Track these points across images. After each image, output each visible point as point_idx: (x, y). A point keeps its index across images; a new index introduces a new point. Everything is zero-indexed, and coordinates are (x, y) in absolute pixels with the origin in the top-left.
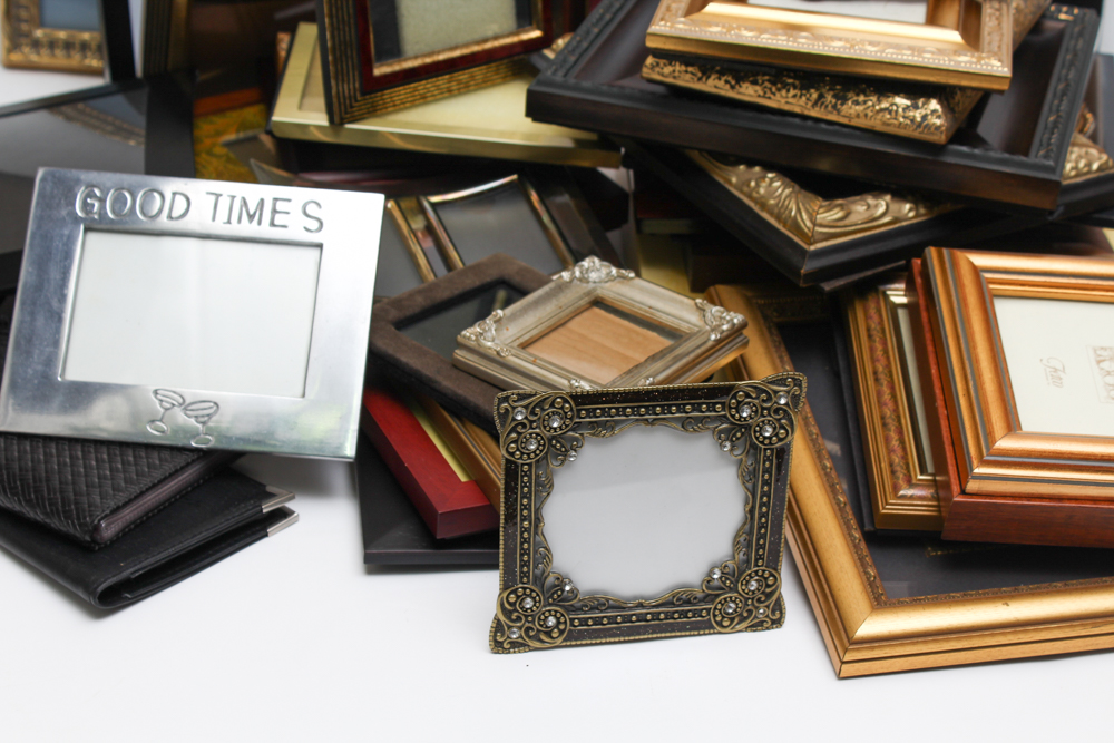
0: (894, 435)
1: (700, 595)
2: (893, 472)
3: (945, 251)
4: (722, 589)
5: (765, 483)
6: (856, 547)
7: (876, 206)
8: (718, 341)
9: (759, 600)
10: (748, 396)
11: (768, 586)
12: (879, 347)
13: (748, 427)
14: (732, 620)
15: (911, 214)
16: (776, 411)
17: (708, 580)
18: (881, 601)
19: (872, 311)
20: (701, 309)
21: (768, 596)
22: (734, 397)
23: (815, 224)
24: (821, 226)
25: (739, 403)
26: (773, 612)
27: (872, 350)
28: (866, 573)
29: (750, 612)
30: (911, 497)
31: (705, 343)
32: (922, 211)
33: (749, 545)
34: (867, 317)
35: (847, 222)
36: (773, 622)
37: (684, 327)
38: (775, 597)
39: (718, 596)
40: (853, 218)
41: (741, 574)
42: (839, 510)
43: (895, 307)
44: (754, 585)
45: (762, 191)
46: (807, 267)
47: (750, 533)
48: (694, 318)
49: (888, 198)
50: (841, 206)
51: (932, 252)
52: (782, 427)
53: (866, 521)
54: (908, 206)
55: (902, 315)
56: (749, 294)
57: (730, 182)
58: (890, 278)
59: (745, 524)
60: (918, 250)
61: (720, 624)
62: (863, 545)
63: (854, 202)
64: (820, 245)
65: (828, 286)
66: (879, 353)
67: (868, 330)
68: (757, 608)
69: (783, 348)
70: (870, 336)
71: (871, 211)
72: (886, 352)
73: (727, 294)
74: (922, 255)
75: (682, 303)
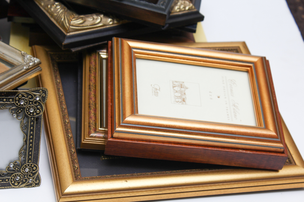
0: (92, 112)
1: (5, 173)
2: (89, 126)
3: (119, 39)
4: (14, 171)
5: (31, 130)
6: (72, 155)
7: (97, 19)
8: (27, 70)
9: (30, 176)
10: (23, 96)
11: (34, 170)
12: (93, 75)
13: (24, 108)
14: (19, 183)
15: (111, 23)
16: (36, 103)
17: (8, 168)
18: (77, 178)
19: (93, 60)
20: (23, 56)
21: (34, 174)
22: (18, 96)
23: (70, 25)
24: (73, 26)
25: (19, 99)
26: (36, 180)
27: (90, 76)
28: (74, 166)
29: (26, 180)
30: (95, 137)
31: (21, 70)
32: (115, 22)
33: (25, 155)
34: (90, 63)
35: (84, 25)
36: (36, 184)
37: (15, 62)
38: (36, 175)
39: (12, 173)
40: (86, 23)
41: (22, 165)
42: (68, 140)
43: (102, 59)
44: (27, 170)
45: (52, 9)
46: (66, 42)
47: (26, 150)
48: (20, 59)
49: (102, 16)
50: (82, 18)
51: (114, 39)
52: (38, 109)
53: (78, 145)
54: (110, 20)
55: (104, 62)
56: (47, 50)
57: (41, 5)
58: (101, 47)
59: (23, 146)
60: (110, 38)
61: (13, 184)
62: (75, 155)
63: (88, 17)
64: (71, 34)
65: (73, 50)
66: (92, 78)
67: (90, 68)
68: (29, 179)
69: (58, 73)
70: (90, 71)
71: (95, 21)
72: (95, 77)
73: (38, 49)
74: (111, 40)
75: (16, 52)
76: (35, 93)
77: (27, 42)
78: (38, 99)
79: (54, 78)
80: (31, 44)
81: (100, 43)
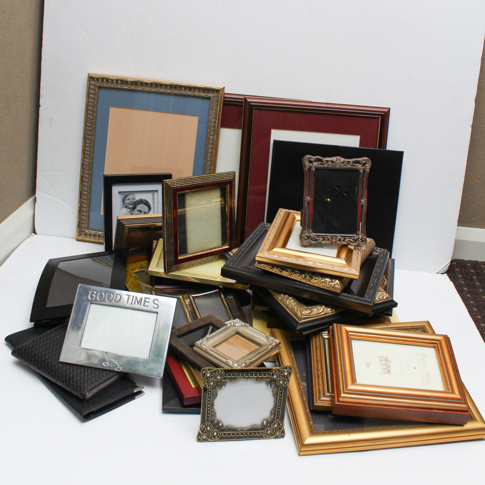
0: (321, 380)
1: (260, 428)
2: (319, 392)
3: (338, 325)
4: (266, 426)
5: (280, 396)
6: (307, 414)
7: (320, 309)
8: (271, 349)
9: (277, 430)
10: (275, 372)
11: (280, 426)
12: (319, 352)
13: (276, 381)
14: (269, 435)
15: (330, 312)
16: (284, 376)
17: (262, 424)
18: (313, 433)
19: (318, 340)
20: (267, 338)
21: (280, 429)
22: (272, 372)
23: (301, 315)
24: (303, 315)
25: (273, 374)
26: (282, 434)
27: (317, 353)
28: (310, 423)
29: (275, 433)
30: (324, 400)
31: (267, 349)
32: (334, 311)
33: (275, 414)
34: (316, 342)
35: (311, 314)
36: (281, 436)
37: (262, 343)
38: (282, 429)
39: (265, 428)
40: (313, 313)
41: (272, 422)
42: (303, 402)
43: (324, 339)
44: (276, 426)
45: (287, 303)
46: (299, 327)
47: (275, 411)
48: (265, 340)
49: (324, 307)
50: (310, 309)
51: (335, 325)
52: (286, 381)
53: (311, 406)
54: (329, 309)
55: (326, 341)
56: (283, 332)
57: (278, 299)
58: (324, 330)
59: (274, 408)
60: (331, 323)
61: (265, 436)
62: (310, 414)
63: (314, 308)
64: (303, 321)
65: (304, 333)
66: (318, 354)
67: (316, 346)
68: (277, 432)
69: (291, 349)
70: (316, 348)
71: (319, 311)
72: (321, 353)
73: (276, 331)
74: (332, 325)
75: (262, 335)
76: (284, 370)
77: (265, 324)
78: (286, 374)
79: (289, 354)
80: (269, 326)
81: (323, 327)
